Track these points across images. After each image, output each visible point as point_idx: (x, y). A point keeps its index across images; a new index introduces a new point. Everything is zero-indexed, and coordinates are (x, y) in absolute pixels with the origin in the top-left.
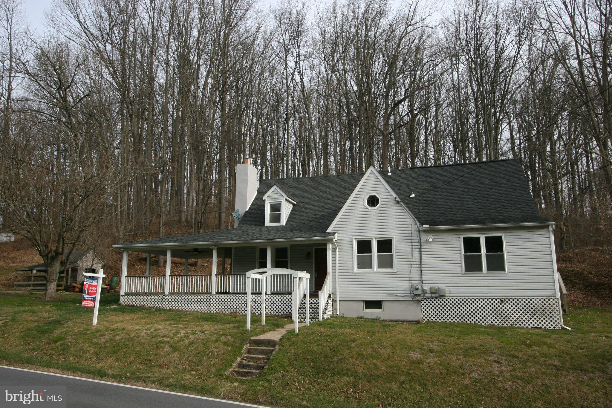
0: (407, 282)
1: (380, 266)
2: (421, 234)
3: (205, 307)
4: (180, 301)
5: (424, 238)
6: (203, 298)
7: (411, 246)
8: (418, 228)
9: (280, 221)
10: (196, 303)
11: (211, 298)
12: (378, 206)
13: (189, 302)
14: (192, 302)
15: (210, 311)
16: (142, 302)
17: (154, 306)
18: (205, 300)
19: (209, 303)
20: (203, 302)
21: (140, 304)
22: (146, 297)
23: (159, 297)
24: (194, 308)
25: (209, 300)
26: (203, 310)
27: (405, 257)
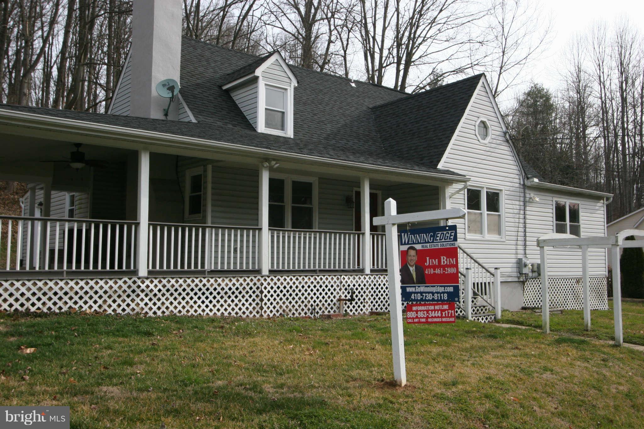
0: (513, 256)
1: (490, 231)
2: (526, 191)
3: (247, 305)
4: (184, 294)
5: (528, 195)
6: (245, 284)
7: (517, 205)
8: (524, 181)
9: (283, 127)
10: (226, 297)
11: (262, 284)
12: (488, 139)
13: (207, 293)
14: (215, 293)
15: (262, 315)
16: (60, 298)
17: (105, 310)
18: (248, 288)
19: (257, 296)
20: (244, 293)
21: (52, 306)
22: (74, 286)
23: (123, 285)
24: (222, 310)
25: (258, 288)
26: (244, 313)
27: (512, 220)
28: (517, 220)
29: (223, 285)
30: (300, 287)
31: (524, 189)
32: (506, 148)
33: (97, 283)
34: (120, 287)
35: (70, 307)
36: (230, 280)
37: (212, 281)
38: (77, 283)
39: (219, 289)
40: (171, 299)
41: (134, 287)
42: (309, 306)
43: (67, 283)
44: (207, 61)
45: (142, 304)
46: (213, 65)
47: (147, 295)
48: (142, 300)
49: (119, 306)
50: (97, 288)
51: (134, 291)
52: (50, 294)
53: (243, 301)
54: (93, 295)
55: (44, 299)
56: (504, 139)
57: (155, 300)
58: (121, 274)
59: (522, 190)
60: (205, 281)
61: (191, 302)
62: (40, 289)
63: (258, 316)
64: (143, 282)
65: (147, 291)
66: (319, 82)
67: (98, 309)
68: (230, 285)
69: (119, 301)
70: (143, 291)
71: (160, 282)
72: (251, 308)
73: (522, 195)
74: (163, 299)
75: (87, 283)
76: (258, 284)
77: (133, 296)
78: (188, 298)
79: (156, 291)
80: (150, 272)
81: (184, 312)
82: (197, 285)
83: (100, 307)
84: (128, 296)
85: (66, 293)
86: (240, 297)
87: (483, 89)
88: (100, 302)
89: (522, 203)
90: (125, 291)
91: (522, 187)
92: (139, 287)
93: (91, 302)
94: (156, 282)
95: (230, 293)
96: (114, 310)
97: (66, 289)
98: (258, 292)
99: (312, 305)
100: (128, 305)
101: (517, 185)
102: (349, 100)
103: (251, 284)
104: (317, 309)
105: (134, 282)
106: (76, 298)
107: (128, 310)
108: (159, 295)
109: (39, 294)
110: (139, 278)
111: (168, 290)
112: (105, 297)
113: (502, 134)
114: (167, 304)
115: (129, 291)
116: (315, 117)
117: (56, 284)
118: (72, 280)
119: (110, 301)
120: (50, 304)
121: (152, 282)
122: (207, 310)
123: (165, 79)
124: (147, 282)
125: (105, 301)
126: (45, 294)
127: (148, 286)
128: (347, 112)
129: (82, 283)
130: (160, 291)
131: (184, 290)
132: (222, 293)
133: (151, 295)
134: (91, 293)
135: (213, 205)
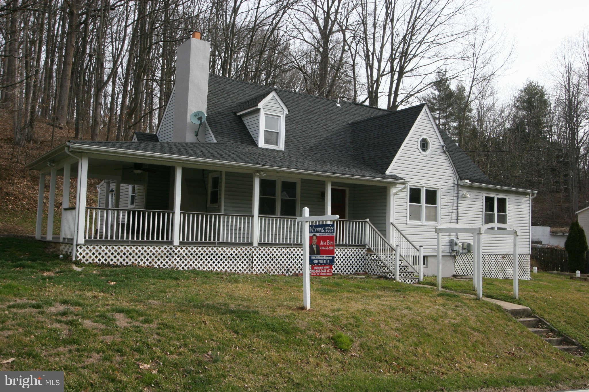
0: (447, 237)
1: (428, 219)
2: (460, 189)
3: (242, 265)
4: (202, 257)
5: (460, 192)
6: (241, 252)
7: (451, 199)
8: (458, 182)
9: (277, 143)
10: (229, 260)
11: (253, 252)
12: (428, 152)
13: (217, 257)
14: (221, 257)
15: (252, 272)
16: (127, 257)
17: (153, 265)
18: (243, 255)
19: (250, 260)
20: (241, 257)
21: (122, 261)
22: (135, 250)
23: (164, 250)
24: (226, 268)
25: (250, 255)
26: (240, 270)
27: (447, 210)
28: (451, 211)
30: (279, 255)
31: (458, 187)
32: (443, 158)
33: (148, 248)
34: (162, 251)
35: (133, 262)
36: (232, 249)
37: (220, 249)
38: (137, 248)
39: (224, 254)
40: (194, 260)
41: (171, 251)
42: (285, 267)
43: (131, 248)
44: (228, 93)
45: (175, 262)
46: (231, 96)
47: (178, 257)
48: (175, 259)
49: (161, 263)
50: (148, 251)
51: (170, 254)
52: (122, 254)
53: (240, 262)
54: (146, 255)
55: (118, 257)
56: (442, 151)
57: (183, 260)
58: (162, 243)
59: (456, 188)
60: (215, 249)
61: (206, 262)
62: (116, 251)
63: (249, 273)
64: (176, 249)
65: (179, 254)
66: (311, 104)
67: (149, 264)
68: (232, 252)
69: (161, 260)
70: (176, 254)
71: (187, 249)
72: (245, 268)
73: (456, 192)
74: (188, 260)
75: (143, 248)
76: (250, 252)
77: (170, 257)
78: (204, 260)
79: (184, 254)
80: (180, 243)
81: (201, 268)
82: (210, 252)
83: (150, 263)
84: (167, 257)
85: (130, 254)
86: (238, 260)
87: (425, 115)
88: (150, 260)
89: (455, 198)
90: (165, 254)
91: (456, 186)
92: (174, 251)
93: (145, 260)
94: (184, 248)
95: (231, 257)
96: (158, 265)
97: (131, 251)
98: (250, 257)
99: (287, 267)
100: (167, 262)
101: (452, 185)
102: (333, 118)
103: (246, 252)
104: (291, 270)
105: (171, 249)
106: (136, 257)
107: (167, 266)
108: (186, 257)
109: (115, 254)
110: (174, 246)
111: (192, 254)
112: (153, 257)
113: (441, 147)
114: (191, 262)
115: (168, 254)
116: (304, 133)
117: (125, 248)
118: (134, 246)
119: (156, 260)
120: (121, 260)
121: (182, 249)
122: (216, 268)
123: (197, 111)
124: (179, 249)
125: (153, 260)
126: (118, 254)
127: (179, 251)
128: (330, 128)
129: (140, 248)
130: (186, 254)
131: (202, 254)
132: (226, 257)
133: (181, 257)
134: (145, 254)
135: (225, 198)
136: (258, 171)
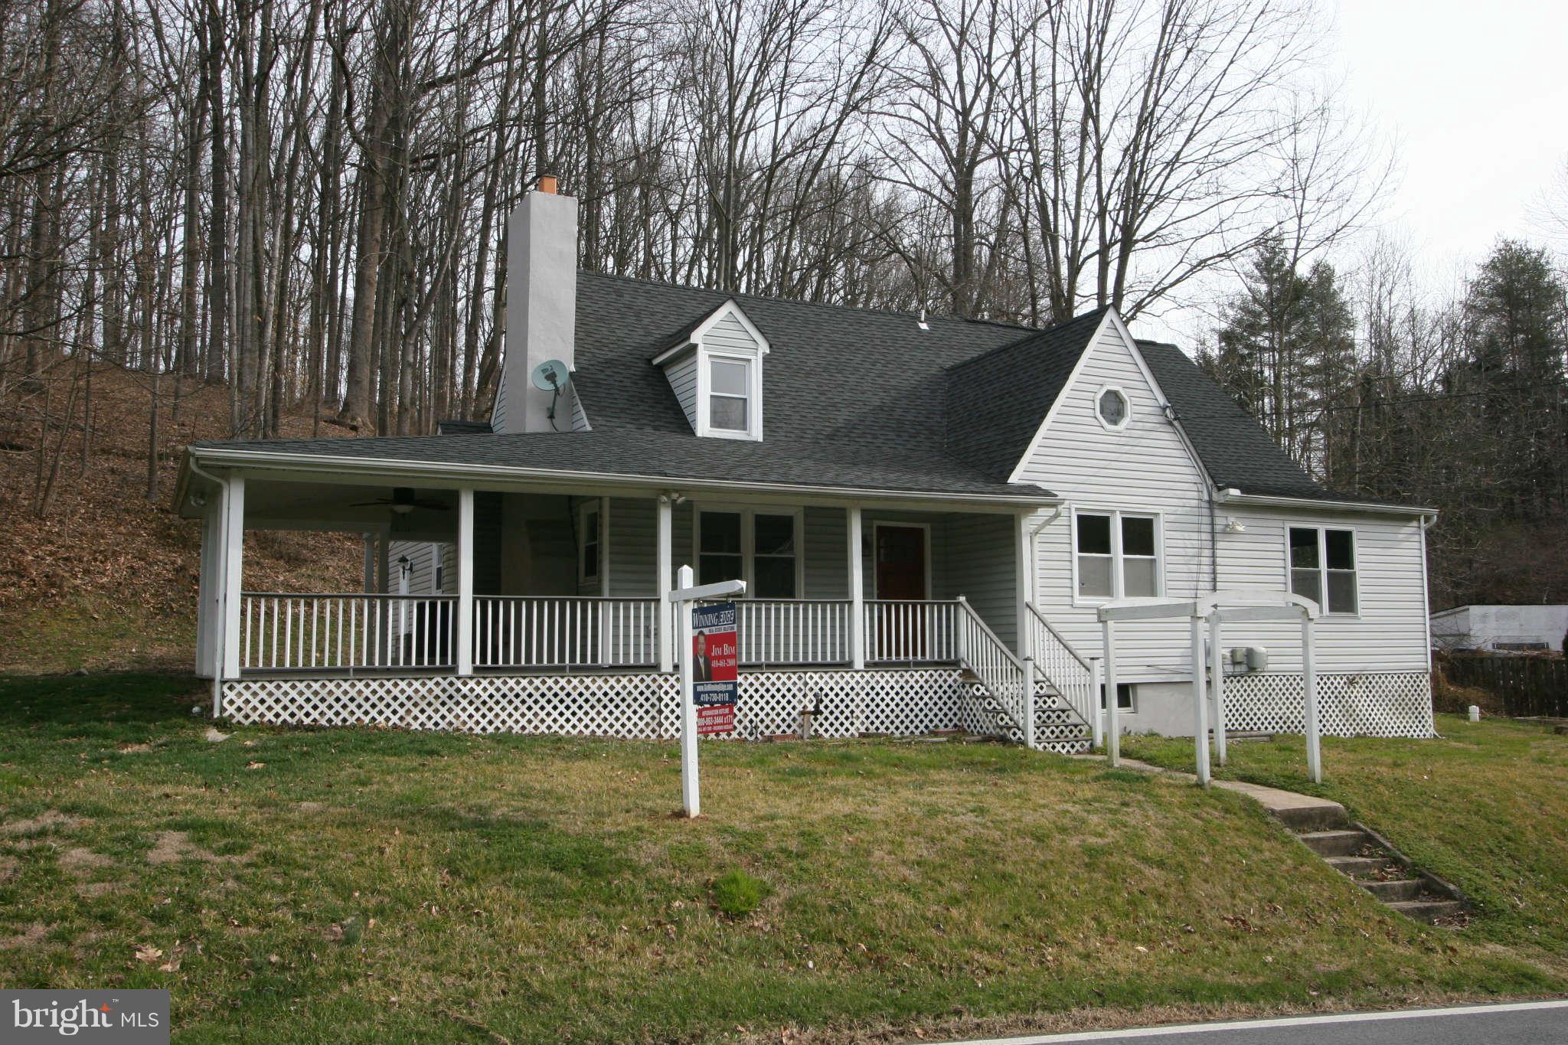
1: (1130, 591)
2: (1217, 512)
3: (635, 719)
4: (530, 702)
5: (1220, 521)
6: (630, 687)
7: (1195, 540)
8: (1210, 495)
9: (743, 424)
10: (599, 707)
11: (660, 687)
12: (1124, 423)
13: (568, 701)
14: (580, 701)
15: (660, 736)
16: (345, 706)
17: (408, 724)
18: (636, 693)
19: (653, 705)
21: (333, 717)
22: (363, 689)
23: (434, 687)
24: (593, 726)
25: (653, 693)
26: (630, 731)
27: (1185, 568)
28: (1194, 568)
29: (594, 688)
31: (1211, 509)
32: (1167, 436)
33: (396, 685)
34: (430, 691)
37: (575, 682)
38: (367, 686)
40: (510, 709)
41: (451, 690)
42: (746, 722)
43: (353, 686)
44: (638, 315)
45: (464, 716)
46: (646, 321)
47: (471, 703)
48: (464, 710)
49: (430, 718)
50: (396, 692)
51: (451, 697)
52: (331, 700)
53: (629, 712)
54: (391, 702)
55: (323, 707)
56: (1162, 419)
57: (484, 710)
58: (432, 671)
59: (1206, 512)
60: (563, 682)
61: (542, 714)
63: (653, 736)
64: (465, 684)
65: (472, 696)
66: (851, 329)
67: (398, 722)
68: (606, 688)
69: (429, 711)
70: (465, 697)
71: (491, 683)
72: (641, 725)
73: (1206, 520)
74: (497, 709)
75: (382, 685)
76: (654, 687)
77: (450, 704)
78: (536, 708)
79: (485, 696)
80: (476, 669)
81: (530, 728)
83: (401, 719)
84: (443, 704)
85: (352, 700)
87: (1112, 332)
88: (402, 712)
89: (1206, 536)
90: (437, 697)
91: (1206, 505)
92: (458, 690)
93: (388, 712)
94: (485, 683)
95: (605, 700)
96: (422, 724)
97: (353, 693)
98: (653, 700)
99: (751, 721)
100: (443, 717)
101: (1195, 503)
102: (906, 358)
103: (642, 687)
104: (762, 727)
105: (451, 684)
106: (367, 706)
107: (443, 724)
108: (491, 703)
109: (315, 701)
110: (458, 678)
112: (409, 705)
113: (1158, 411)
114: (504, 716)
115: (444, 697)
116: (823, 398)
117: (338, 686)
118: (360, 680)
119: (416, 711)
120: (330, 714)
121: (478, 683)
122: (568, 727)
123: (549, 359)
124: (472, 684)
125: (409, 711)
126: (323, 700)
127: (472, 690)
128: (893, 382)
129: (374, 685)
130: (491, 696)
131: (530, 695)
133: (478, 703)
134: (388, 699)
135: (611, 562)
136: (666, 490)
